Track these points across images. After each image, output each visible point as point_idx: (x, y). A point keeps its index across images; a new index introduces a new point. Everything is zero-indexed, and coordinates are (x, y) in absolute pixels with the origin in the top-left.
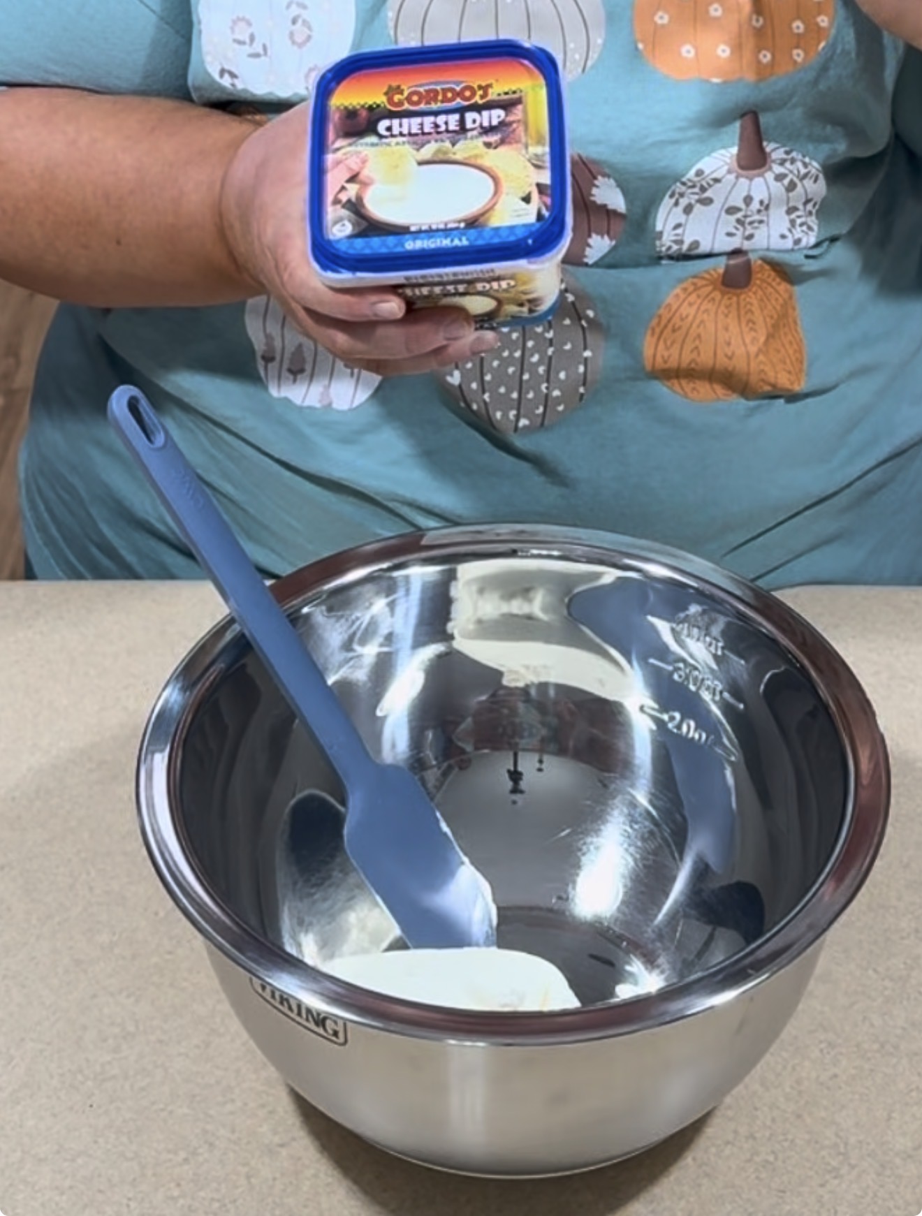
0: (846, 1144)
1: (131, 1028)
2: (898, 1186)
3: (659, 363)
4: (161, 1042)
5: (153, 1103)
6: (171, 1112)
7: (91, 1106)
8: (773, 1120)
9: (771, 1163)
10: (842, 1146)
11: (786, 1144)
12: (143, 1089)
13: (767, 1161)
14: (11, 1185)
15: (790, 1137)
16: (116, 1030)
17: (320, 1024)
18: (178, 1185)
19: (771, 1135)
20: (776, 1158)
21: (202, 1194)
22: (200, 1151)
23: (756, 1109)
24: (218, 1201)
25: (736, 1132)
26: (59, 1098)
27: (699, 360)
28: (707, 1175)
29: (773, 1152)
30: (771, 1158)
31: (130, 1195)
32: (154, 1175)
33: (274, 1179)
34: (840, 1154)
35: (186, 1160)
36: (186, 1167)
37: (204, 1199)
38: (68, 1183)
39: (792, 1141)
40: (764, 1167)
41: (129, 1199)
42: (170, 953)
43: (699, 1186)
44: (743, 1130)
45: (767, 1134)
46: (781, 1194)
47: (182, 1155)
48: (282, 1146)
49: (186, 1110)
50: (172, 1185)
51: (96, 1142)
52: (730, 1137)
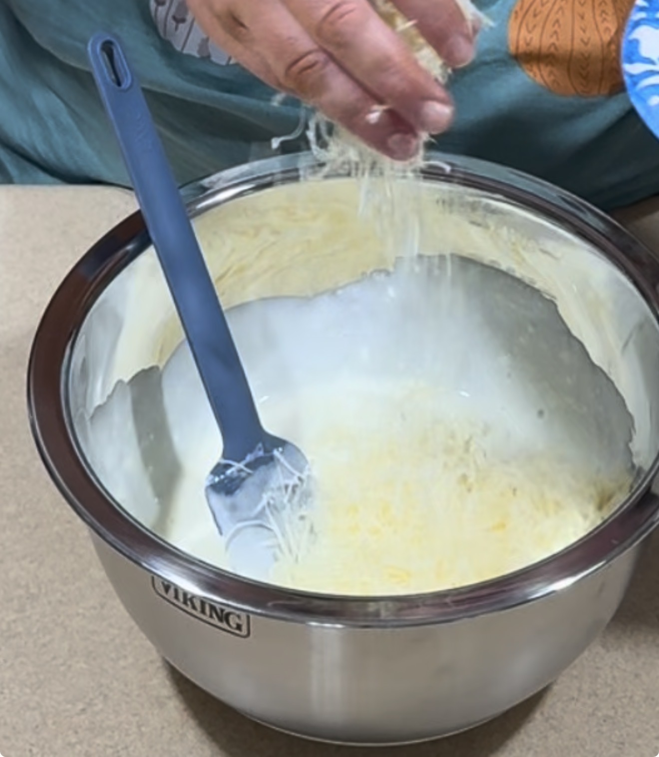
1: (33, 590)
3: (523, 48)
4: (60, 602)
5: (54, 658)
6: (70, 667)
8: (614, 678)
9: (611, 718)
11: (625, 701)
12: (44, 645)
15: (629, 694)
16: (21, 592)
17: (224, 619)
18: (76, 732)
19: (612, 693)
21: (98, 741)
22: (96, 701)
23: (598, 668)
24: (111, 747)
25: (580, 690)
27: (557, 43)
28: (553, 727)
29: (613, 708)
30: (612, 713)
31: (33, 741)
33: (163, 728)
35: (83, 710)
36: (83, 717)
37: (98, 745)
39: (631, 698)
41: (32, 745)
42: (69, 522)
43: (546, 737)
44: (585, 687)
45: (608, 690)
46: (620, 746)
47: (80, 706)
49: (84, 666)
50: (70, 732)
52: (575, 695)
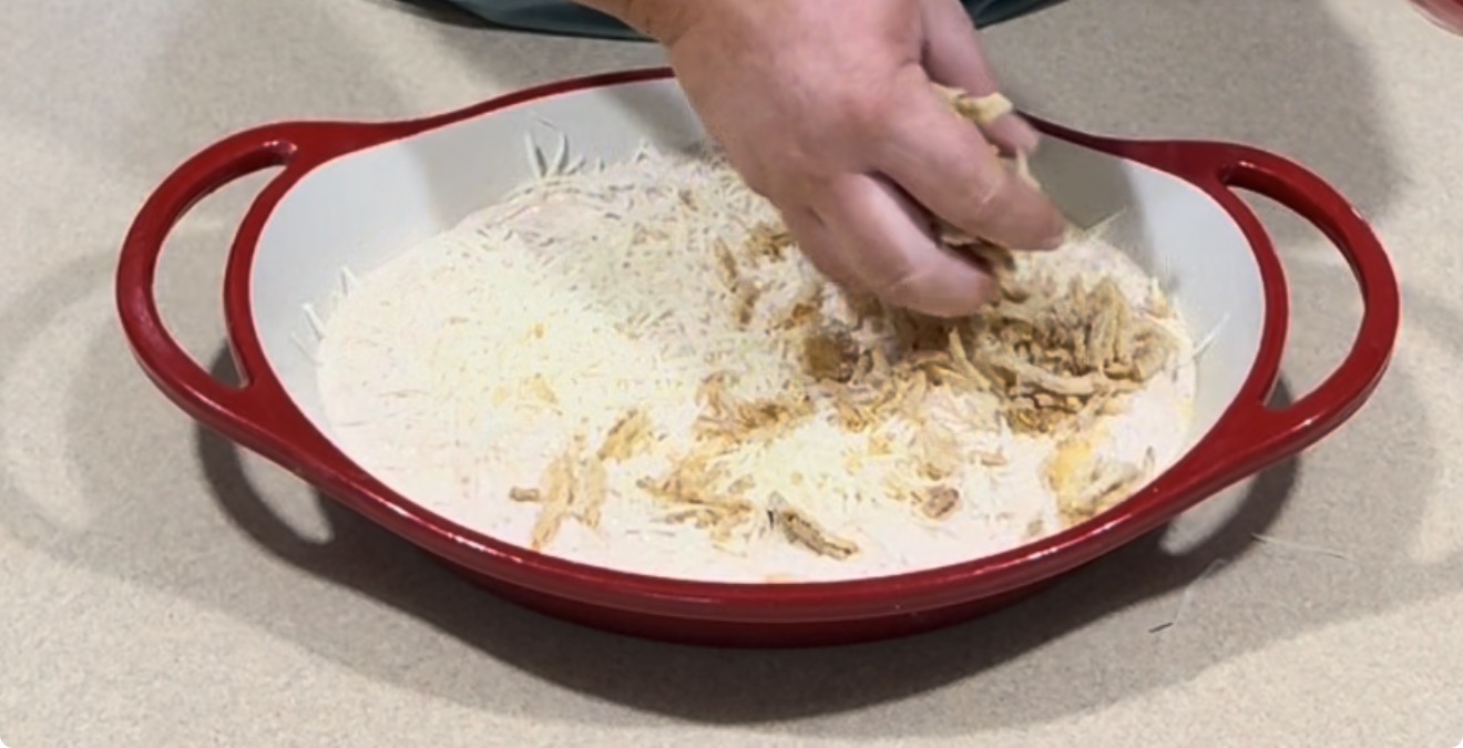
0: (1104, 672)
2: (1168, 725)
7: (171, 616)
10: (1098, 674)
13: (1006, 693)
14: (71, 713)
20: (1017, 688)
26: (132, 606)
32: (248, 703)
34: (1095, 684)
38: (141, 712)
40: (1002, 699)
48: (406, 668)
51: (177, 661)
